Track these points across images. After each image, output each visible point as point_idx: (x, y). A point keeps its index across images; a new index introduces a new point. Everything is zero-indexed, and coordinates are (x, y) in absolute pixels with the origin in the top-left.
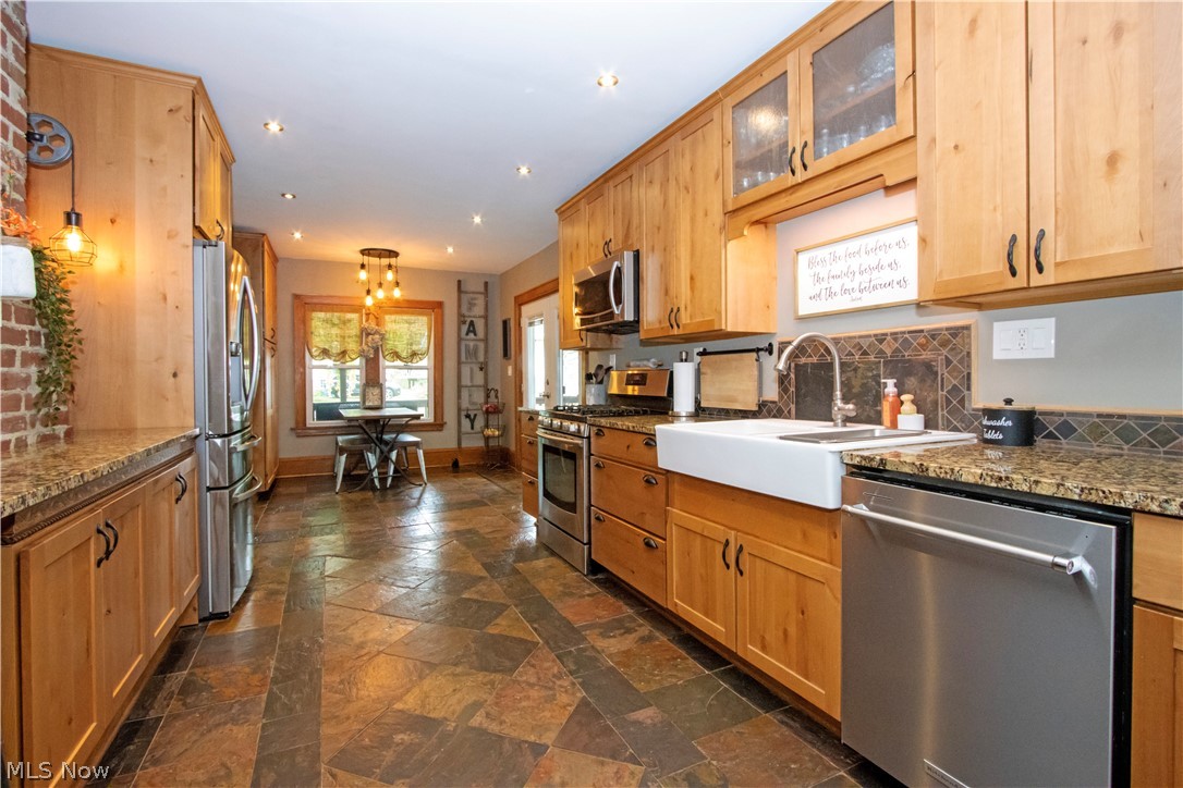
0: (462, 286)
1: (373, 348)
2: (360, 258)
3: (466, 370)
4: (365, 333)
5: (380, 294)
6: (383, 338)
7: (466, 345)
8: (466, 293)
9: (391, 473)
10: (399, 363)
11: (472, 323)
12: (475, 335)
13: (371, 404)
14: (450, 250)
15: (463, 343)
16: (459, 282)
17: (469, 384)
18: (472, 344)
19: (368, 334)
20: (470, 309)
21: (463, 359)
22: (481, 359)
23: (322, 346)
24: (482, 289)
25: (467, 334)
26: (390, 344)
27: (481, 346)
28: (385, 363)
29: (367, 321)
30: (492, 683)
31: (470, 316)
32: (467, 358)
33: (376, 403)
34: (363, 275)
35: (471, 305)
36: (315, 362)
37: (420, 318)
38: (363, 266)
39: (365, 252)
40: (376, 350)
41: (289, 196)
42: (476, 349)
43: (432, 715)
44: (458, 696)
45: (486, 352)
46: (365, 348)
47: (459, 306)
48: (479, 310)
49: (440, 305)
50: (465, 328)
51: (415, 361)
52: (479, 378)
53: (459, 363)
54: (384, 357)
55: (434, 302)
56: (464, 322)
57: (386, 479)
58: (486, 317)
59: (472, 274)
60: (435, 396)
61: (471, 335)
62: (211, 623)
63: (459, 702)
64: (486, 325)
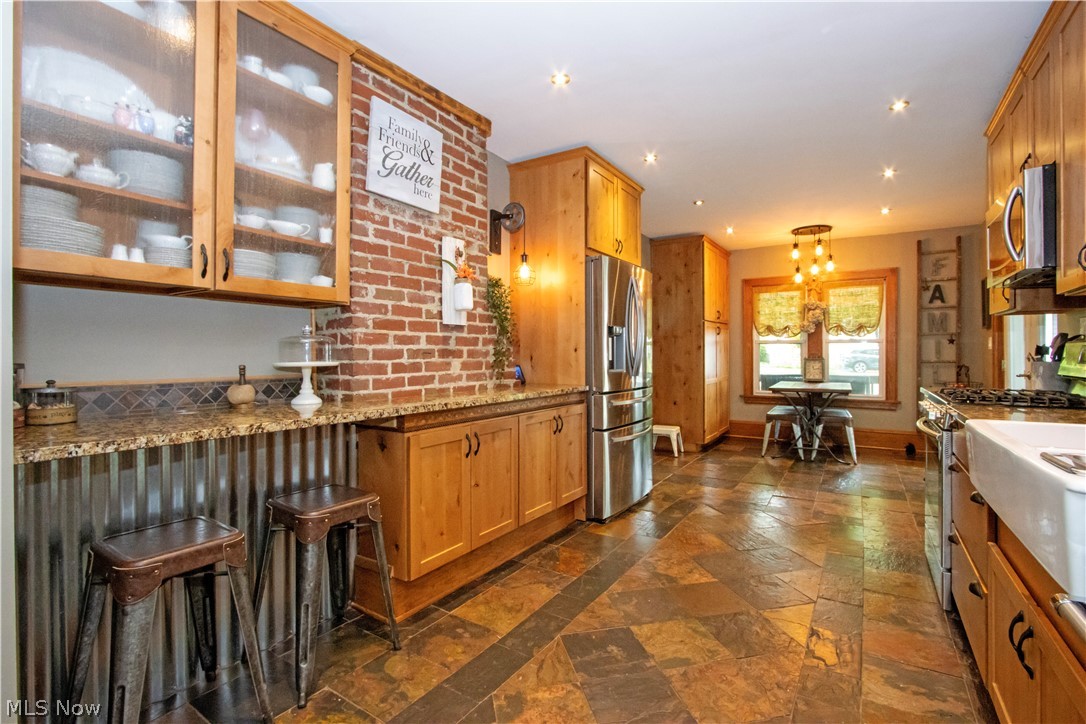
0: (923, 246)
1: (814, 323)
2: (792, 238)
3: (930, 345)
4: (806, 309)
5: (815, 270)
6: (825, 312)
7: (929, 314)
8: (930, 253)
9: (816, 446)
10: (843, 336)
11: (938, 288)
12: (943, 301)
13: (811, 377)
14: (885, 211)
15: (925, 314)
16: (919, 242)
17: (934, 359)
18: (937, 313)
19: (810, 310)
20: (936, 271)
21: (925, 328)
22: (952, 328)
23: (766, 323)
24: (954, 246)
25: (931, 301)
26: (833, 321)
27: (953, 314)
28: (829, 337)
29: (809, 296)
30: (713, 653)
31: (933, 281)
32: (930, 330)
33: (818, 377)
34: (795, 254)
35: (938, 266)
36: (762, 338)
37: (869, 288)
38: (796, 246)
39: (796, 232)
40: (818, 325)
41: (699, 203)
42: (944, 319)
43: (647, 648)
44: (680, 647)
45: (959, 320)
46: (806, 323)
47: (920, 269)
48: (950, 270)
49: (895, 271)
50: (928, 295)
51: (862, 334)
52: (950, 352)
53: (920, 335)
54: (828, 332)
55: (885, 270)
56: (927, 288)
57: (811, 451)
58: (959, 280)
59: (934, 231)
60: (887, 373)
61: (938, 303)
62: (594, 523)
63: (676, 652)
64: (960, 290)
